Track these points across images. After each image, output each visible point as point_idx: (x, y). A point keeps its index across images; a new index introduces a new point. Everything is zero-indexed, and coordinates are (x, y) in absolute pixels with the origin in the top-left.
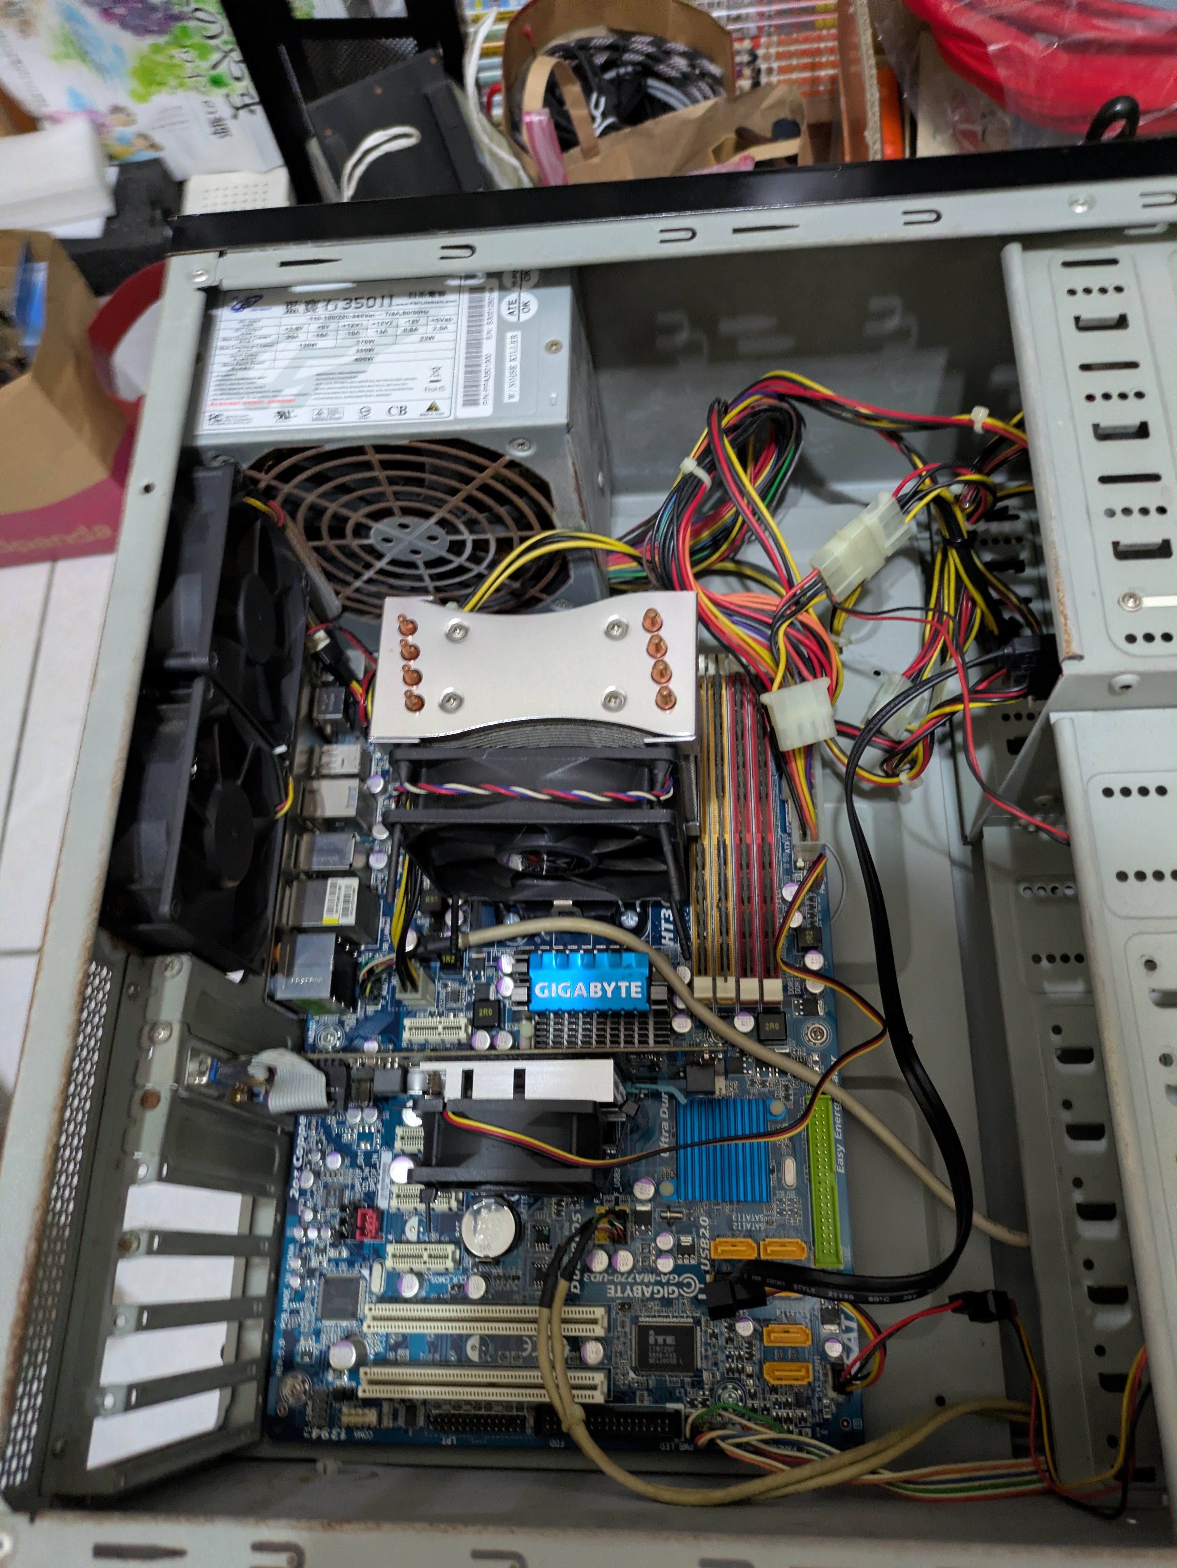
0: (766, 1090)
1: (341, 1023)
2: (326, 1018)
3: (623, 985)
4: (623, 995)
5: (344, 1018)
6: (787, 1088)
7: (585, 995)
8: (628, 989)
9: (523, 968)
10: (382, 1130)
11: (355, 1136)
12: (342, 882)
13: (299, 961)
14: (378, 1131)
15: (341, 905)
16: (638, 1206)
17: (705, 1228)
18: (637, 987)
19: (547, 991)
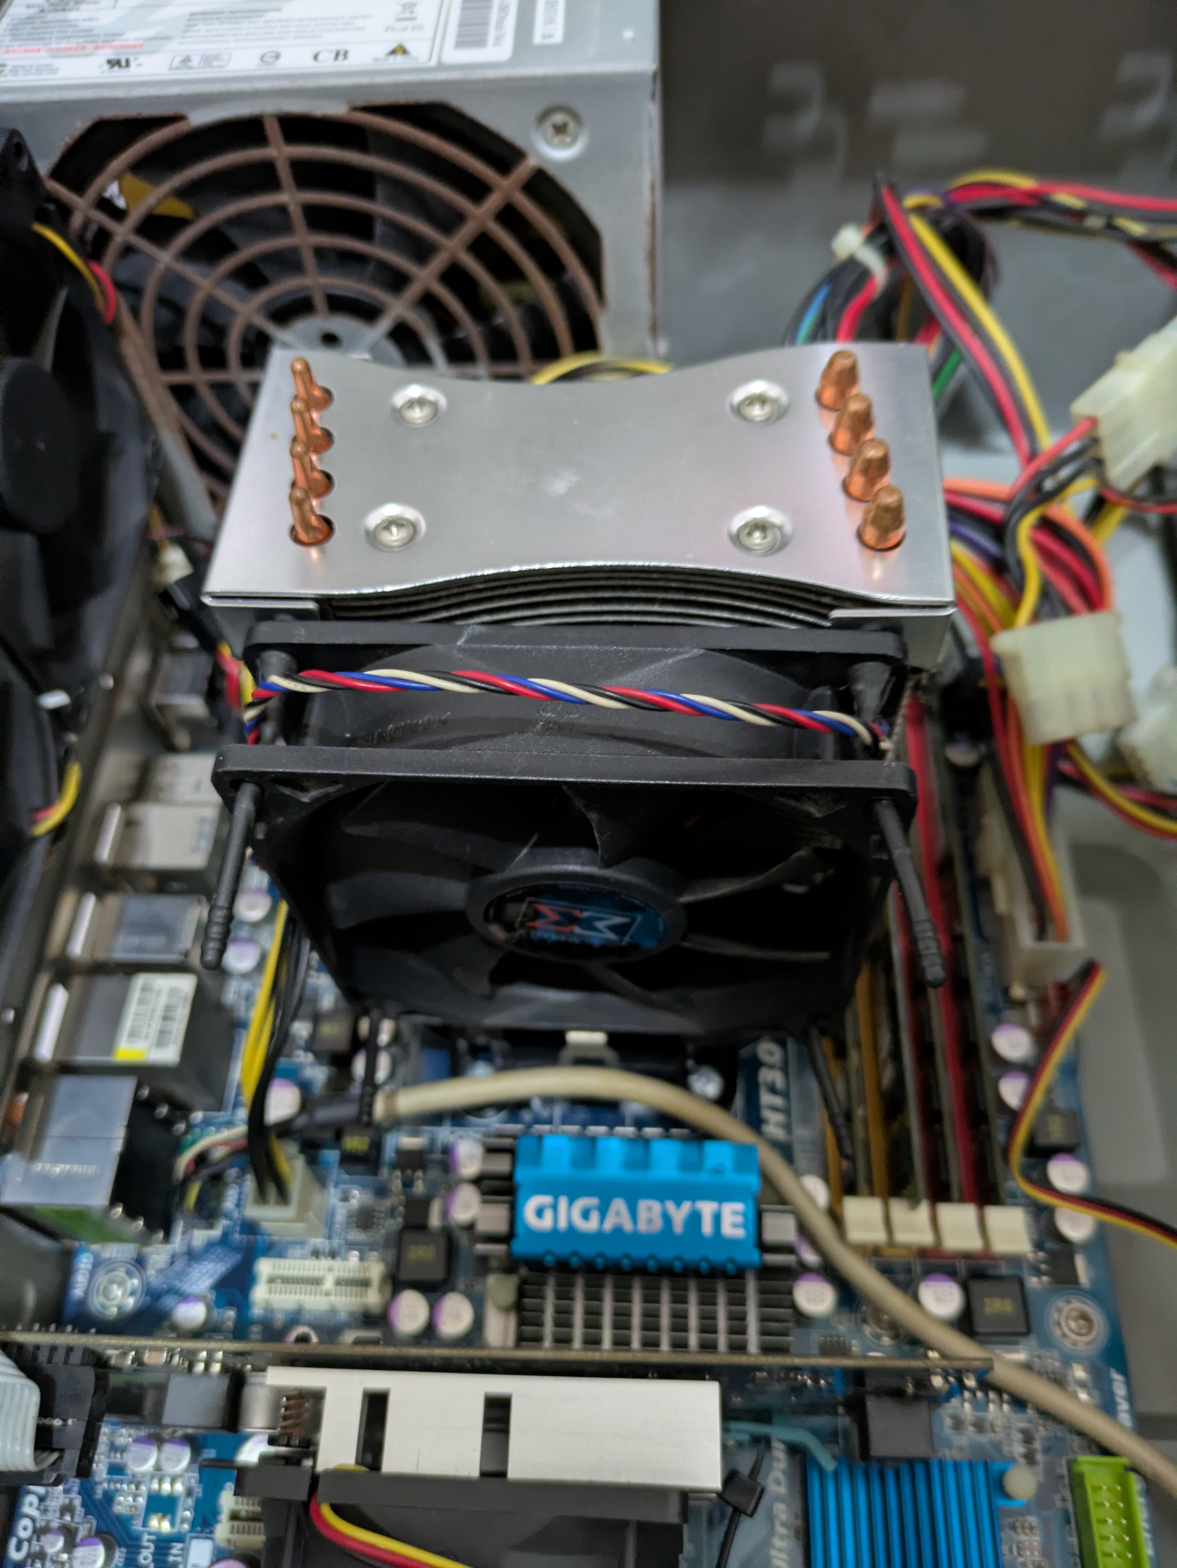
0: (984, 1439)
1: (140, 1262)
2: (113, 1251)
3: (707, 1208)
4: (707, 1228)
5: (148, 1250)
6: (1028, 1438)
7: (628, 1226)
8: (717, 1218)
9: (501, 1165)
10: (199, 1491)
11: (142, 1501)
12: (164, 983)
13: (57, 1128)
14: (189, 1493)
15: (156, 1025)
18: (735, 1213)
19: (548, 1215)
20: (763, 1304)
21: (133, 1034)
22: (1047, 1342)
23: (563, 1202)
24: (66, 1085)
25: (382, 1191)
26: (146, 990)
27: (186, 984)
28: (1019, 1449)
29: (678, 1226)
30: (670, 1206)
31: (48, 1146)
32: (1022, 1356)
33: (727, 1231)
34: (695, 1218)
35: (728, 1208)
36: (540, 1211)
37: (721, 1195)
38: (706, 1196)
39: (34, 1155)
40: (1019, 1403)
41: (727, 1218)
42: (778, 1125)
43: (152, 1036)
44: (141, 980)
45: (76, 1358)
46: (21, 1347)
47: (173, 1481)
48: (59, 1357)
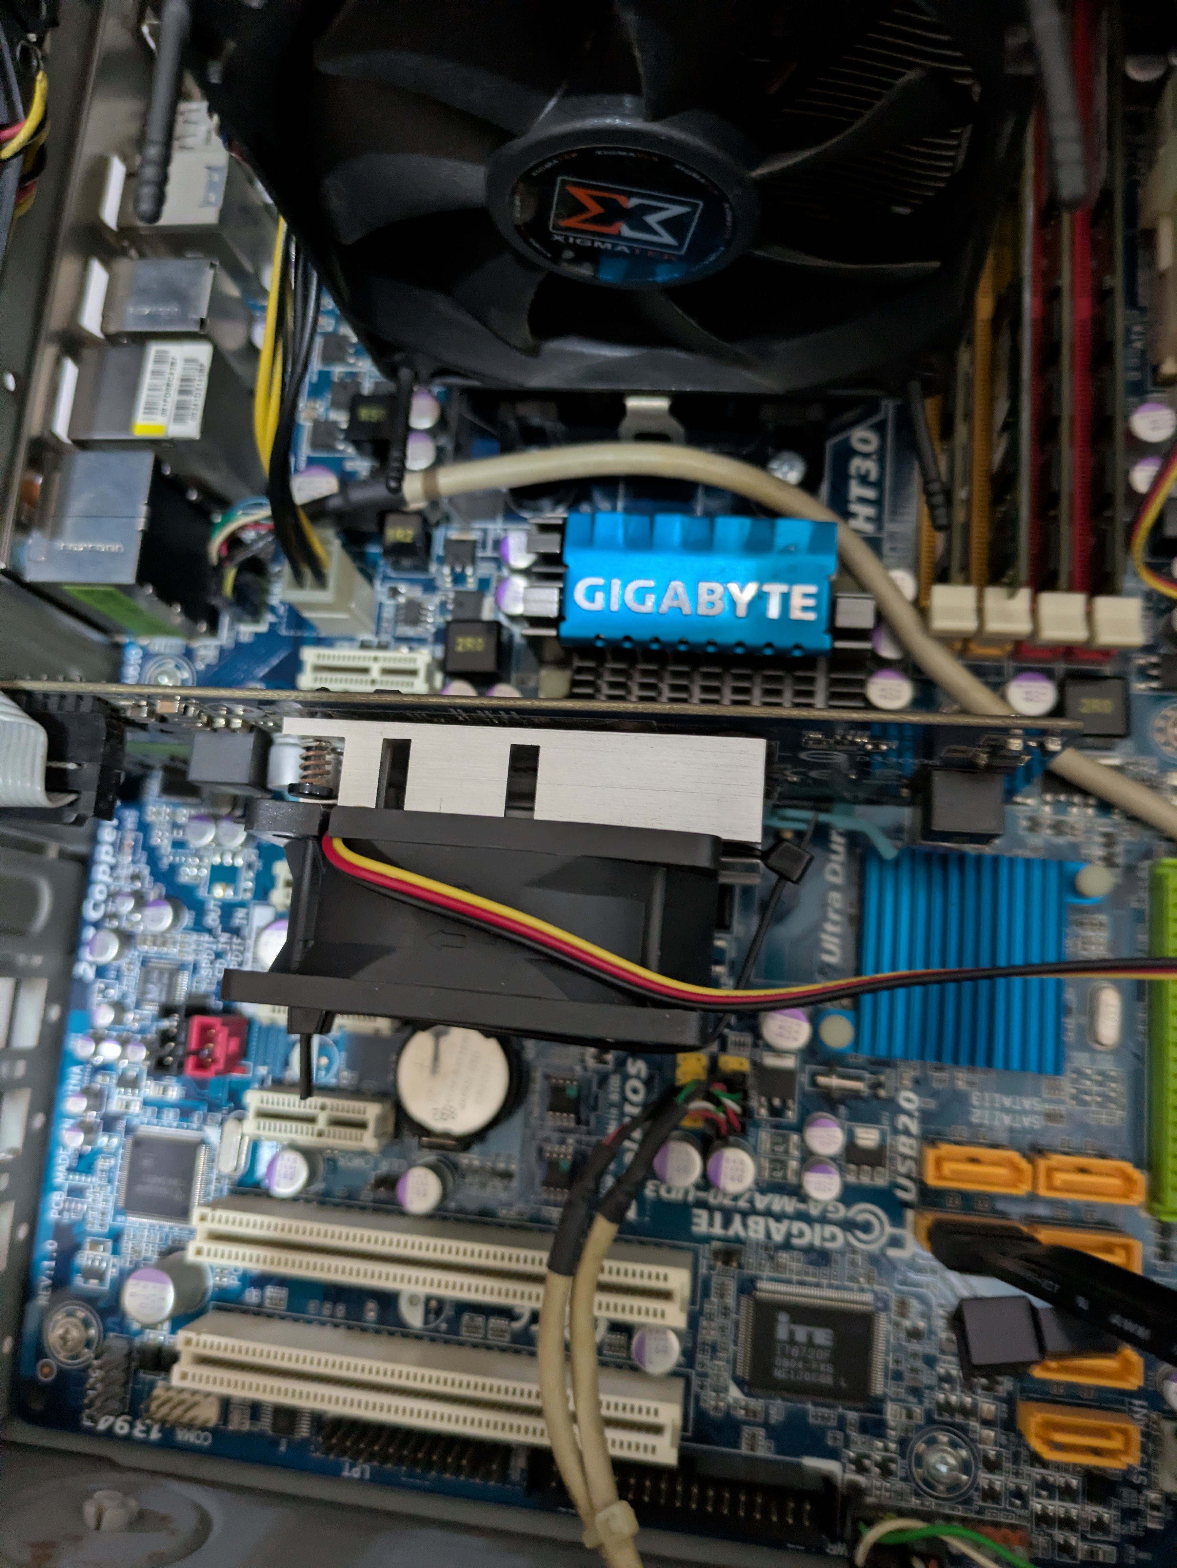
0: (1061, 841)
1: (189, 654)
2: (160, 644)
3: (775, 590)
4: (774, 610)
5: (196, 644)
6: (1110, 840)
8: (785, 599)
9: (550, 546)
10: (258, 865)
11: (205, 872)
12: (178, 351)
13: (77, 505)
14: (250, 866)
15: (174, 396)
16: (770, 1061)
17: (909, 1114)
18: (807, 596)
19: (600, 596)
21: (150, 409)
22: (1145, 749)
23: (616, 584)
24: (83, 461)
25: (430, 586)
26: (160, 359)
27: (202, 352)
28: (1098, 852)
29: (742, 611)
30: (734, 587)
31: (69, 523)
32: (1116, 762)
33: (796, 614)
34: (761, 598)
35: (798, 590)
36: (591, 592)
37: (791, 576)
38: (775, 578)
39: (56, 533)
40: (1105, 806)
41: (797, 601)
42: (868, 519)
43: (171, 408)
44: (154, 349)
45: (86, 707)
46: (29, 694)
47: (234, 855)
48: (69, 704)
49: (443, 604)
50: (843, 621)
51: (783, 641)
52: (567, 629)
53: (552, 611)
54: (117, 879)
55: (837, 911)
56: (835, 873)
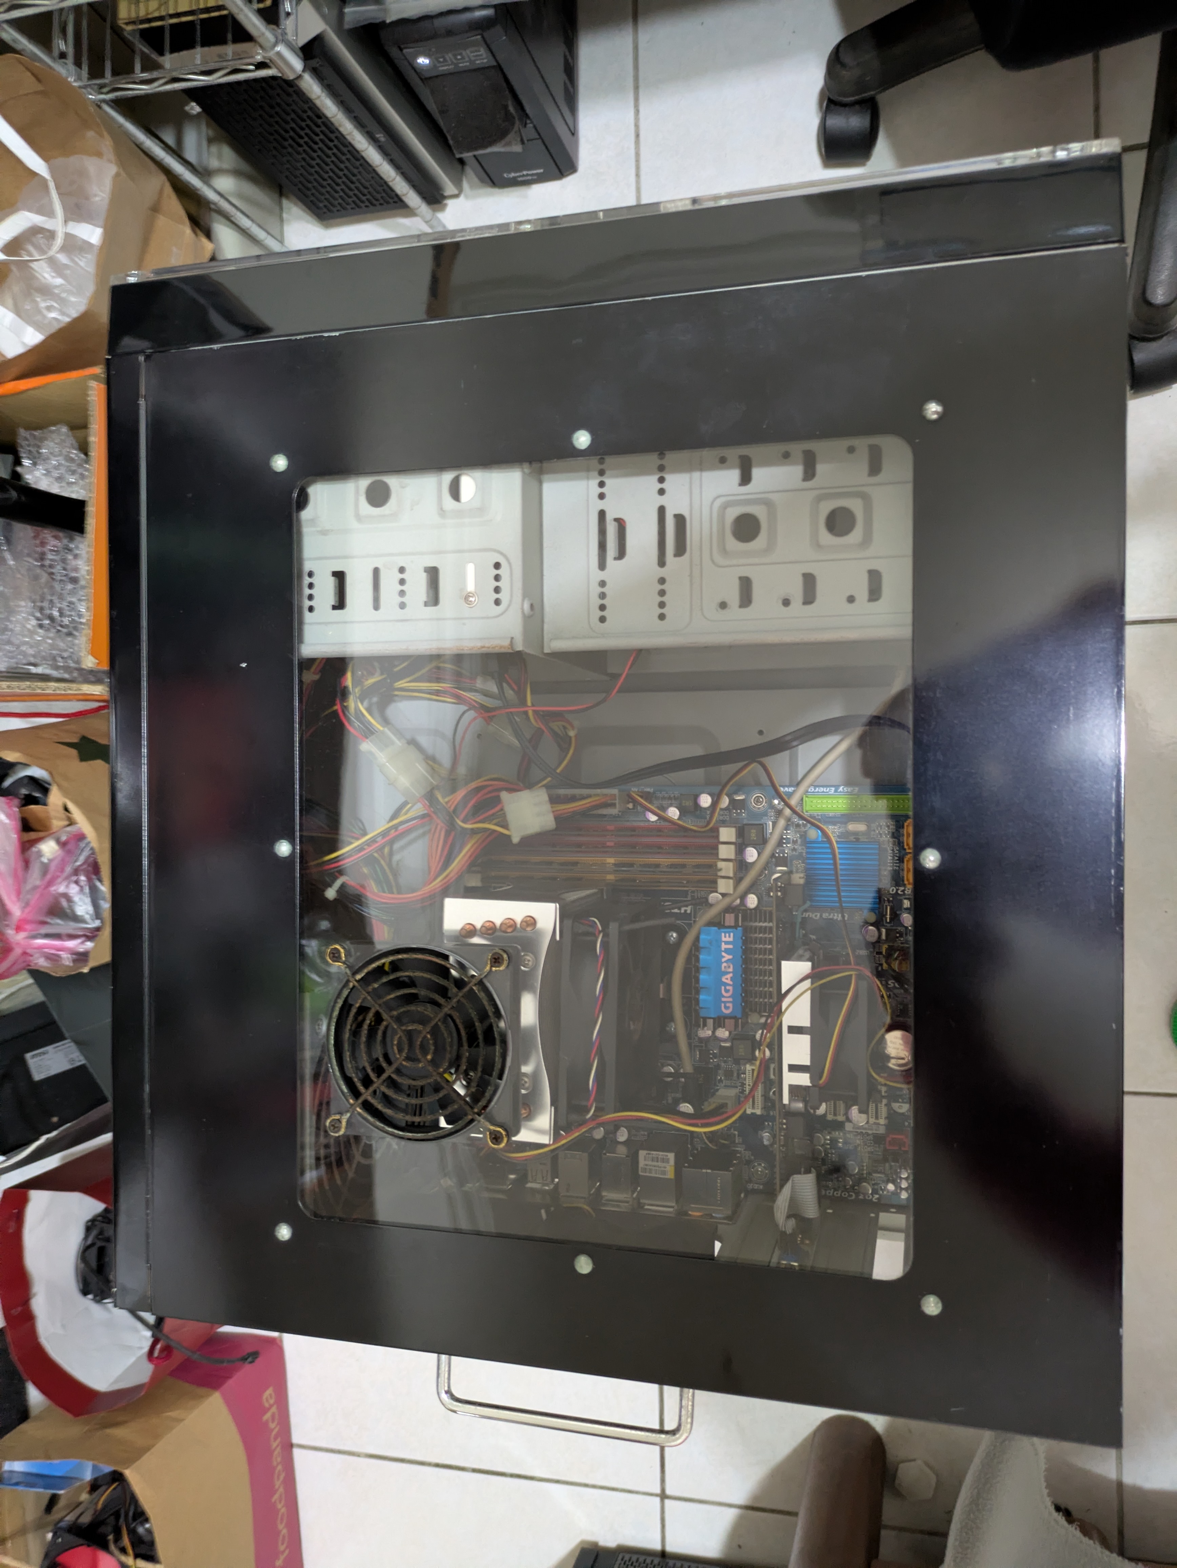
0: (799, 841)
1: (749, 1163)
2: (745, 1175)
3: (724, 946)
4: (731, 946)
7: (731, 975)
8: (727, 943)
9: (710, 1022)
12: (642, 1163)
15: (659, 1164)
16: (884, 937)
17: (897, 890)
18: (725, 937)
19: (728, 1005)
20: (756, 921)
21: (664, 1173)
22: (766, 814)
23: (723, 999)
25: (718, 1067)
26: (645, 1170)
27: (642, 1154)
28: (803, 828)
29: (730, 957)
30: (724, 960)
32: (771, 823)
33: (731, 939)
34: (727, 951)
35: (724, 939)
36: (727, 1008)
37: (719, 941)
38: (720, 946)
41: (727, 939)
43: (664, 1164)
44: (641, 1173)
47: (826, 1139)
48: (784, 1168)
49: (725, 1062)
50: (733, 924)
51: (740, 943)
52: (739, 1015)
53: (733, 1021)
54: (839, 1187)
55: (830, 915)
56: (816, 916)
